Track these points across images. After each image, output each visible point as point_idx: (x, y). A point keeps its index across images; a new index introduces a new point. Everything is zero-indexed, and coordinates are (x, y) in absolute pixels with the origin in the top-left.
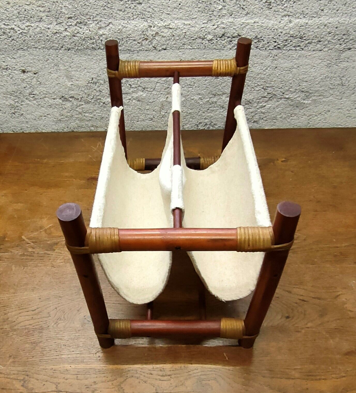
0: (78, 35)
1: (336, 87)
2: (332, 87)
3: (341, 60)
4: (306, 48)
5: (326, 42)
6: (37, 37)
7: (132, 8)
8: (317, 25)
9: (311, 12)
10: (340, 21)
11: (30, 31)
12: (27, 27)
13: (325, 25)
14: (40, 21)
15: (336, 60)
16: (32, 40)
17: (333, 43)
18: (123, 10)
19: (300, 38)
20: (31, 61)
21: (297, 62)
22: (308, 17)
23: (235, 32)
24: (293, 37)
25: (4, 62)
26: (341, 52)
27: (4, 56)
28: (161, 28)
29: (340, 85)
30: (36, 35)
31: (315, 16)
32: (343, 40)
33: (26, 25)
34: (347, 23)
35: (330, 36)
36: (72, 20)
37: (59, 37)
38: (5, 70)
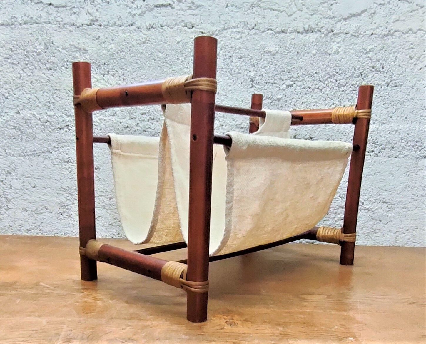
0: (149, 130)
1: (420, 198)
2: (415, 198)
3: (420, 168)
4: (381, 154)
5: (401, 148)
6: (107, 130)
8: (388, 131)
9: (380, 118)
10: (410, 128)
11: (102, 124)
12: (100, 119)
13: (396, 131)
14: (114, 115)
15: (414, 168)
16: (102, 132)
17: (407, 149)
19: (373, 143)
21: (373, 168)
22: (378, 123)
23: (306, 134)
25: (67, 154)
26: (418, 159)
27: (68, 148)
28: (232, 127)
29: (424, 196)
30: (106, 127)
31: (385, 122)
32: (417, 147)
33: (99, 118)
34: (417, 129)
35: (403, 142)
36: (145, 116)
37: (129, 131)
38: (66, 163)
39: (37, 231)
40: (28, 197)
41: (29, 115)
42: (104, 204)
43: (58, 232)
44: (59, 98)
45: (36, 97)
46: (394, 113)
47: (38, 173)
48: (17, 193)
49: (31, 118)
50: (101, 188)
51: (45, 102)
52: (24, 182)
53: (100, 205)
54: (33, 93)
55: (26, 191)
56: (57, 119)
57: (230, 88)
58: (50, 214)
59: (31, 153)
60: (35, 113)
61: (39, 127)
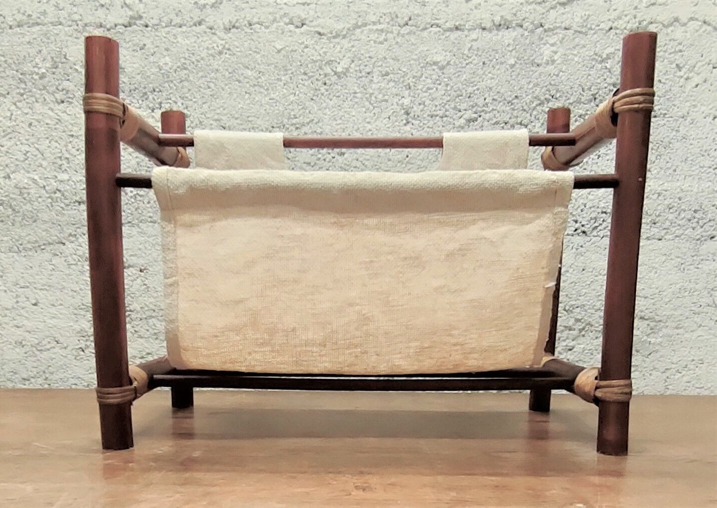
1: (705, 310)
2: (697, 310)
3: (702, 258)
5: (668, 223)
7: (328, 160)
10: (683, 187)
13: (659, 194)
15: (693, 257)
17: (679, 225)
18: (312, 164)
20: (140, 246)
24: (605, 213)
26: (699, 242)
29: (711, 306)
32: (696, 220)
34: (695, 190)
35: (672, 213)
39: (40, 381)
40: (25, 322)
41: (26, 181)
42: (156, 331)
43: (76, 381)
44: (78, 150)
45: (37, 149)
46: (654, 162)
47: (41, 279)
48: (6, 316)
49: (30, 185)
50: (151, 303)
51: (53, 157)
52: (17, 296)
53: (148, 333)
54: (33, 144)
55: (22, 311)
56: (74, 187)
57: (369, 127)
58: (63, 350)
59: (29, 246)
60: (36, 177)
61: (44, 201)
